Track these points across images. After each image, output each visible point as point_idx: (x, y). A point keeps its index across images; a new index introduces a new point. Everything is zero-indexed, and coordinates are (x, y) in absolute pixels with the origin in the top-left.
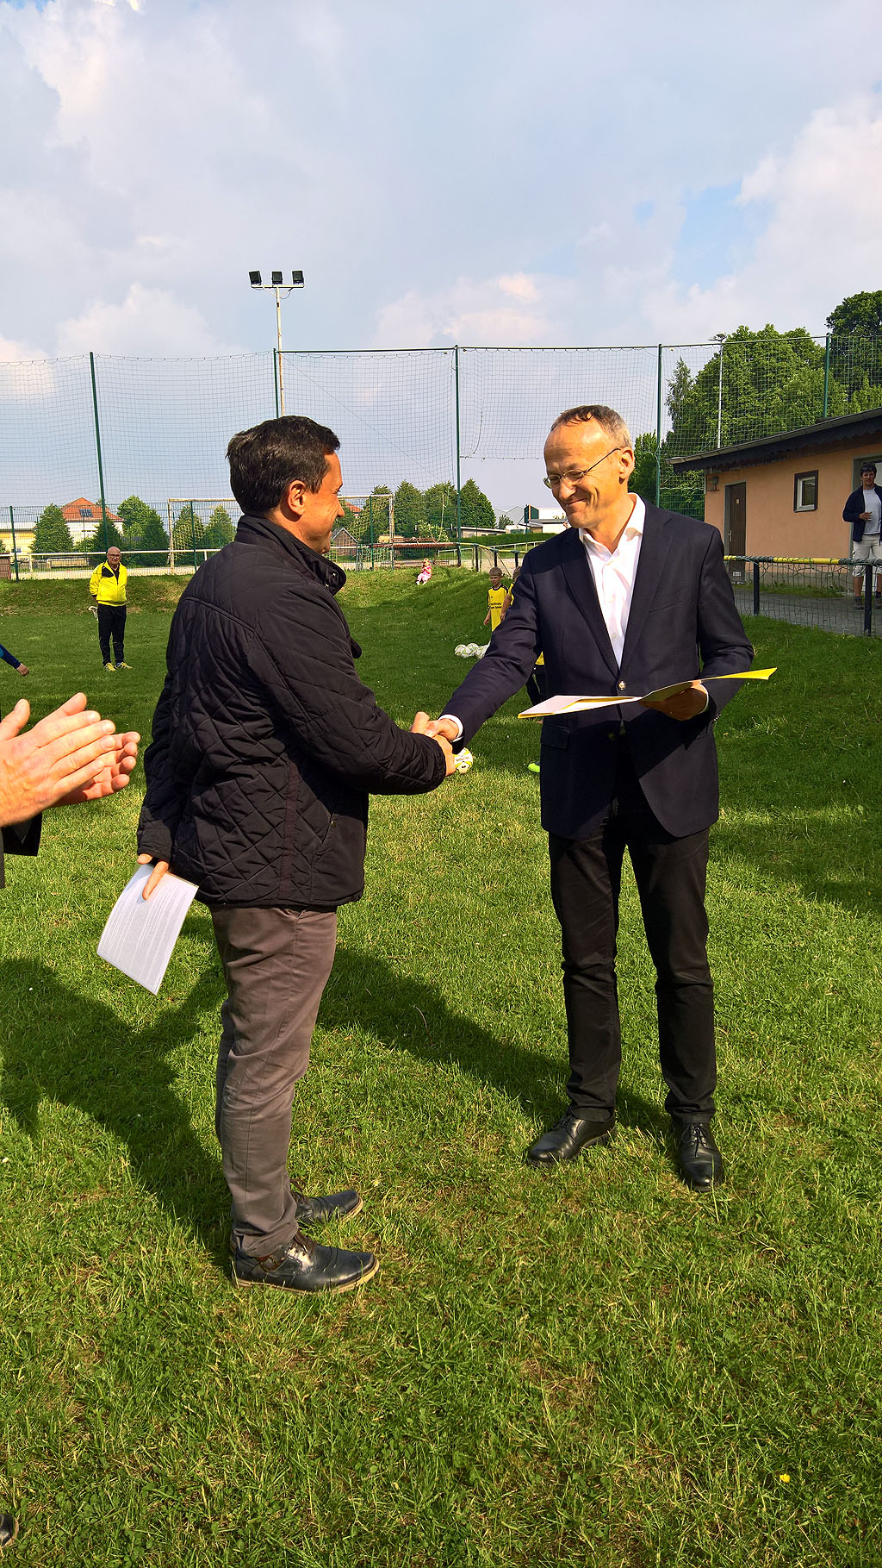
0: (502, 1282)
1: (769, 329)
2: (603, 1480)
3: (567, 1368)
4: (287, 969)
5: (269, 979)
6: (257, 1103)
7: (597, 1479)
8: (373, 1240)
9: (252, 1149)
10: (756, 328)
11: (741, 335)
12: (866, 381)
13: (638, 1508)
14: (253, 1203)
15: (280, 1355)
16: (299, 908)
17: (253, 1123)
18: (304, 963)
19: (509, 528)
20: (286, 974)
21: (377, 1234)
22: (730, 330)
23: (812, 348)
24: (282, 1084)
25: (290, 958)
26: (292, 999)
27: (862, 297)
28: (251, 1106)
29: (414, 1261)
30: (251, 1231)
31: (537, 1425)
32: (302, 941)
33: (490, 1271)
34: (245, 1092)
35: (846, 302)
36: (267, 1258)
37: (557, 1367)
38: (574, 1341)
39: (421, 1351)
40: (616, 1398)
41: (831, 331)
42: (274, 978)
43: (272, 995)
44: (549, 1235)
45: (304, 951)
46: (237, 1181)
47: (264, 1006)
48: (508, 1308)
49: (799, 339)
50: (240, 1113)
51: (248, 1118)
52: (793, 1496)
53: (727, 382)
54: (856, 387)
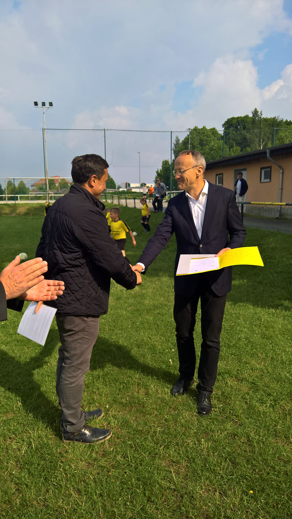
0: (152, 436)
1: (204, 127)
2: (194, 497)
3: (178, 462)
4: (83, 336)
5: (77, 339)
6: (72, 381)
7: (193, 497)
8: (108, 425)
9: (70, 396)
10: (200, 127)
11: (196, 129)
12: (235, 145)
13: (206, 505)
14: (70, 414)
15: (82, 464)
16: (88, 316)
17: (71, 387)
18: (89, 334)
19: (121, 190)
20: (83, 338)
21: (109, 423)
22: (192, 127)
23: (218, 134)
24: (81, 375)
25: (85, 332)
26: (85, 346)
27: (233, 118)
28: (70, 382)
29: (123, 431)
30: (70, 424)
31: (171, 481)
32: (89, 327)
33: (148, 433)
34: (69, 377)
35: (228, 120)
36: (75, 433)
37: (174, 462)
38: (179, 454)
39: (130, 460)
40: (194, 471)
41: (223, 129)
42: (79, 339)
43: (78, 345)
44: (166, 420)
45: (89, 330)
46: (65, 407)
47: (75, 349)
48: (156, 444)
49: (214, 131)
50: (67, 384)
51: (69, 386)
52: (254, 498)
53: (191, 144)
54: (231, 147)
